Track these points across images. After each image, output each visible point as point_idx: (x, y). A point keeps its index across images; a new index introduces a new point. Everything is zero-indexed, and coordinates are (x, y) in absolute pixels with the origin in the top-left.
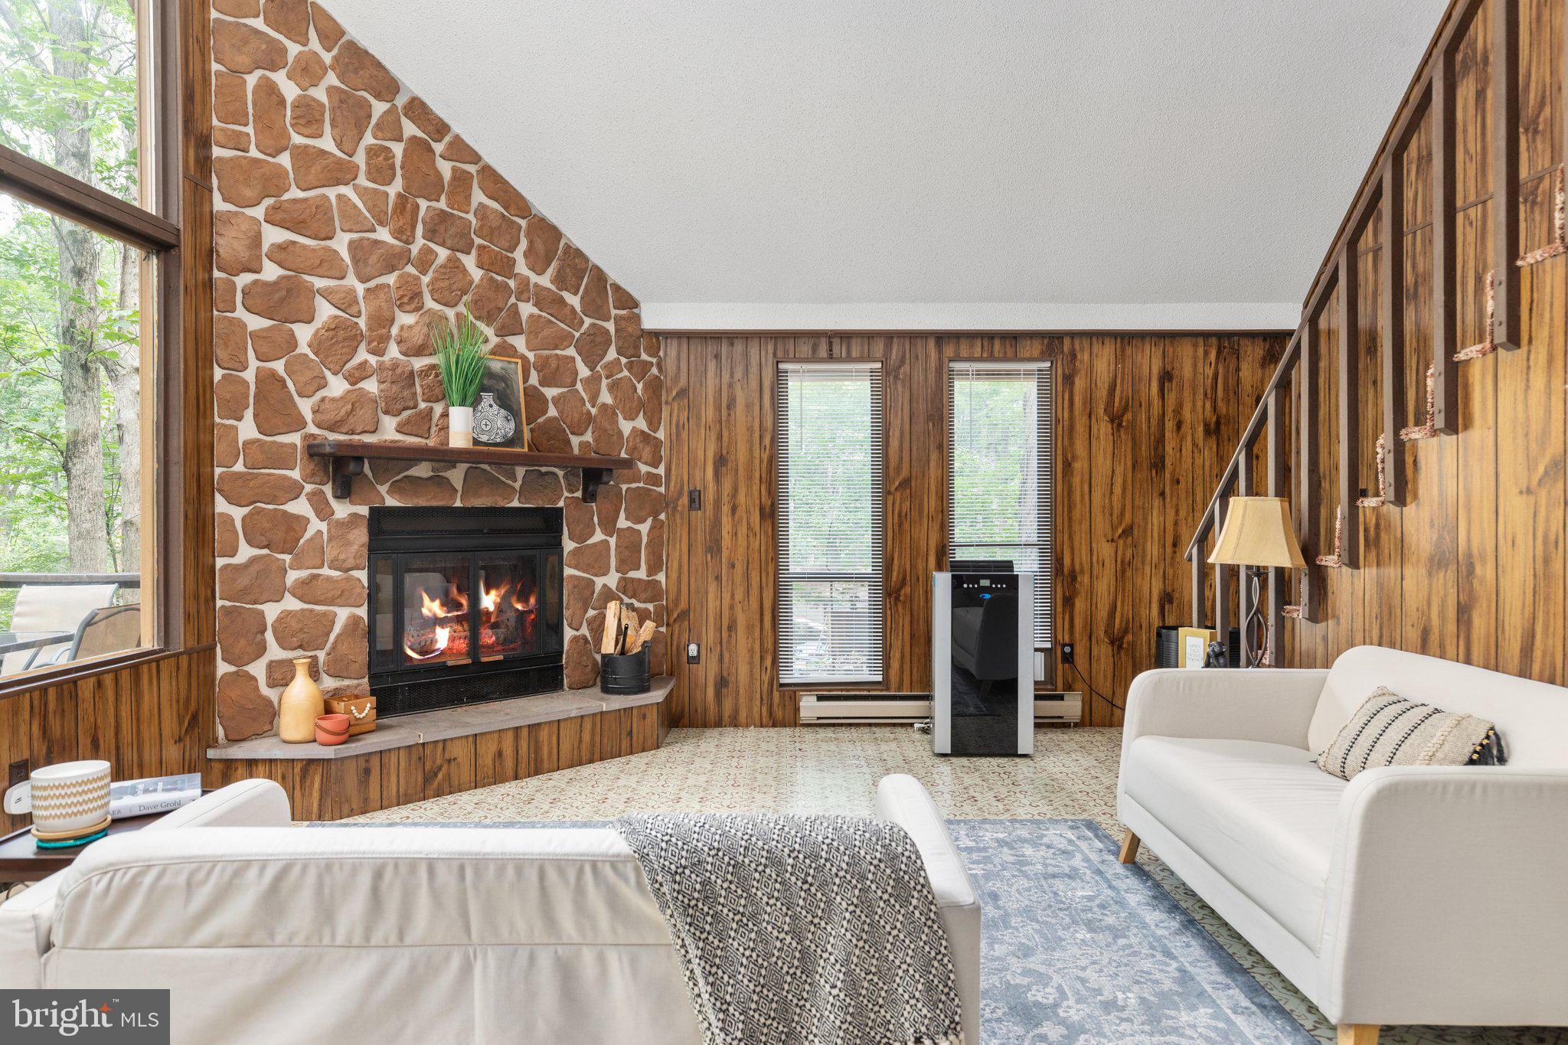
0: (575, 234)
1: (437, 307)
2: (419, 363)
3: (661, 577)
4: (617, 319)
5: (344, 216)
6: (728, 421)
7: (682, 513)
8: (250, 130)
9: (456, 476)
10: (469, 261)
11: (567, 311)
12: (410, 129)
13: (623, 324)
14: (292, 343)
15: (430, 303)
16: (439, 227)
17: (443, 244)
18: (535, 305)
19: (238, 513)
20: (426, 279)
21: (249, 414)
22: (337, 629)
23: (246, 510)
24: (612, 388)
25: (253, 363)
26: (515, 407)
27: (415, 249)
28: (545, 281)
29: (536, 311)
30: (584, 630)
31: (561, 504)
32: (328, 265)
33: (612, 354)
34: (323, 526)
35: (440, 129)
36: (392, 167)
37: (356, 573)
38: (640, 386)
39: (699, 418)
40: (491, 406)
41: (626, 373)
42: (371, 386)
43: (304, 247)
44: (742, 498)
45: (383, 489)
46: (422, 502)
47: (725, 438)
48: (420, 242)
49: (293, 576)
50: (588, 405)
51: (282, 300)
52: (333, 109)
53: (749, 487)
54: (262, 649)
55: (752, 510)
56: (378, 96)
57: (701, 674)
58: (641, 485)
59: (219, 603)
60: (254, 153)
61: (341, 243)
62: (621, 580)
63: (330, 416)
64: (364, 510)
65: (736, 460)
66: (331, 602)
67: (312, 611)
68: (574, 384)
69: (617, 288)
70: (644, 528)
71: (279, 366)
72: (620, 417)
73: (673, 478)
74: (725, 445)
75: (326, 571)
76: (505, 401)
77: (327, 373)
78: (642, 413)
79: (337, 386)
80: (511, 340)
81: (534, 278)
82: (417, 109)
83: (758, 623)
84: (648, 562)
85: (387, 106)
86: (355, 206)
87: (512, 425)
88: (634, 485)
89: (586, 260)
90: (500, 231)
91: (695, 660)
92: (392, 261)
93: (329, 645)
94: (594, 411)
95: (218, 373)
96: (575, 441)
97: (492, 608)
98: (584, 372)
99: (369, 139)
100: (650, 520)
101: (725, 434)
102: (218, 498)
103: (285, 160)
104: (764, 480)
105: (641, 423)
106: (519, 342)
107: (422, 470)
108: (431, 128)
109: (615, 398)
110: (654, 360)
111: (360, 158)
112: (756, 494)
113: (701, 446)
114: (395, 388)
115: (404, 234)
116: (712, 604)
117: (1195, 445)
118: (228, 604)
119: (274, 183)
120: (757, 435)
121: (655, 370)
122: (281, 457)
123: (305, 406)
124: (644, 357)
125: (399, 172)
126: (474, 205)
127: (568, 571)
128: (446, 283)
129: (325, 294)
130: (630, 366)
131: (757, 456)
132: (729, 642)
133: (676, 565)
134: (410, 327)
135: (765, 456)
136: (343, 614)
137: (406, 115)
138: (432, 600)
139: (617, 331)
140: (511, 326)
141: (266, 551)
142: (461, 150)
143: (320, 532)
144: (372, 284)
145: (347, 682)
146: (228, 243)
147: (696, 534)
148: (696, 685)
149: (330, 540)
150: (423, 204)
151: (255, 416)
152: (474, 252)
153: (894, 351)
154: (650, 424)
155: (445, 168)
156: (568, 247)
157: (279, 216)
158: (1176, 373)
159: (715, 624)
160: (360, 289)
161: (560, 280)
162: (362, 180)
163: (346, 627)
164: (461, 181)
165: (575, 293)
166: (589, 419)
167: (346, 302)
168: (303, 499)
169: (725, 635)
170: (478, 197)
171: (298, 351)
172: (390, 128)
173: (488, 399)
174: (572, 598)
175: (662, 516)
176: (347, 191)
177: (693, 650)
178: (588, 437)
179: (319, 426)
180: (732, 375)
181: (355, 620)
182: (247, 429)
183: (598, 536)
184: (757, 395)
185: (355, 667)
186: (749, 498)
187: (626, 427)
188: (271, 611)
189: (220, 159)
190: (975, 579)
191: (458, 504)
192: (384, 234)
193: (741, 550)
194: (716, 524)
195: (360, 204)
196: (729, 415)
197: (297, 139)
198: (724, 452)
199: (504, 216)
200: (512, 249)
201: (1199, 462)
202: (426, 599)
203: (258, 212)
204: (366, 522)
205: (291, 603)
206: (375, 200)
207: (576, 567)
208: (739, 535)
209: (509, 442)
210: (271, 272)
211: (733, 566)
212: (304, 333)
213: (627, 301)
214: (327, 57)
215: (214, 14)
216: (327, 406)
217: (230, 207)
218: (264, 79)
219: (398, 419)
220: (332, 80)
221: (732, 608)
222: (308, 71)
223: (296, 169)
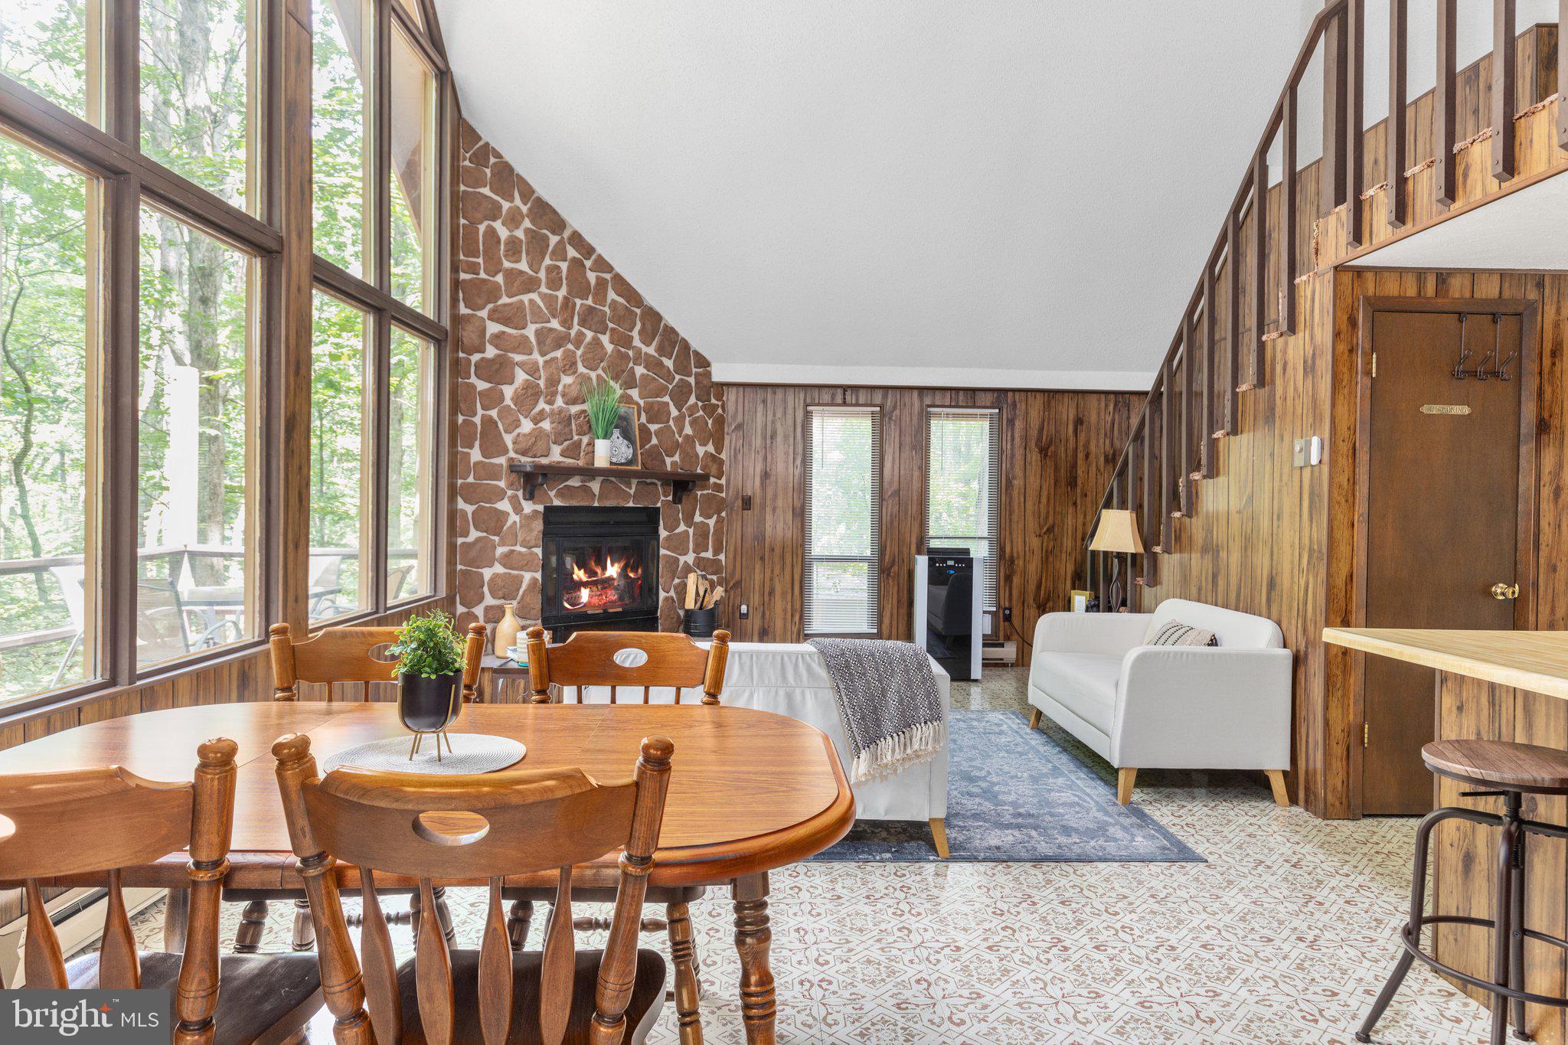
0: (670, 318)
1: (585, 371)
2: (574, 409)
3: (722, 557)
4: (697, 375)
5: (533, 313)
6: (771, 447)
7: (737, 512)
8: (480, 260)
9: (595, 486)
10: (605, 339)
11: (665, 371)
12: (572, 252)
13: (700, 378)
14: (501, 397)
15: (581, 369)
16: (590, 317)
17: (590, 329)
18: (645, 367)
19: (470, 509)
20: (579, 353)
21: (477, 445)
22: (524, 587)
23: (474, 507)
24: (692, 424)
25: (480, 412)
26: (633, 438)
27: (573, 332)
28: (651, 350)
29: (645, 371)
30: (672, 593)
31: (659, 505)
32: (523, 346)
33: (692, 400)
34: (517, 518)
35: (588, 250)
36: (561, 279)
37: (535, 550)
38: (710, 422)
39: (750, 444)
40: (618, 438)
41: (701, 413)
42: (546, 425)
43: (510, 335)
44: (780, 502)
45: (552, 494)
46: (574, 503)
47: (769, 460)
48: (576, 327)
49: (499, 551)
50: (677, 436)
51: (497, 370)
52: (528, 243)
53: (785, 494)
54: (482, 598)
55: (787, 510)
56: (554, 233)
57: (749, 627)
58: (710, 492)
59: (459, 567)
60: (483, 275)
61: (530, 331)
62: (696, 558)
63: (523, 446)
64: (540, 508)
65: (776, 475)
66: (522, 570)
67: (510, 574)
68: (668, 421)
69: (697, 353)
70: (711, 522)
71: (494, 413)
72: (697, 443)
73: (731, 486)
74: (769, 464)
75: (518, 548)
76: (627, 435)
77: (521, 417)
78: (711, 441)
79: (527, 426)
80: (629, 392)
81: (645, 349)
82: (577, 239)
83: (790, 591)
84: (713, 546)
85: (558, 238)
86: (539, 307)
87: (631, 450)
88: (705, 492)
89: (677, 334)
90: (624, 318)
91: (745, 616)
92: (560, 341)
93: (519, 598)
94: (680, 440)
95: (461, 419)
96: (668, 460)
97: (614, 576)
98: (674, 412)
99: (547, 261)
100: (715, 516)
101: (769, 456)
102: (460, 500)
103: (499, 278)
104: (797, 492)
105: (710, 448)
106: (634, 393)
107: (575, 482)
108: (584, 251)
109: (694, 430)
110: (720, 403)
111: (542, 275)
112: (790, 499)
113: (752, 465)
114: (560, 426)
115: (567, 323)
116: (758, 577)
117: (1098, 469)
118: (464, 568)
119: (493, 294)
120: (791, 459)
121: (720, 411)
122: (494, 473)
123: (508, 439)
124: (713, 401)
125: (564, 281)
126: (609, 301)
127: (663, 552)
128: (591, 355)
129: (521, 365)
130: (704, 408)
131: (792, 474)
132: (769, 604)
133: (732, 549)
134: (569, 385)
135: (797, 473)
136: (527, 577)
137: (569, 243)
138: (579, 569)
139: (696, 383)
140: (630, 383)
141: (484, 534)
142: (602, 265)
143: (515, 522)
144: (548, 357)
145: (529, 622)
146: (468, 335)
147: (747, 526)
148: (746, 633)
149: (521, 527)
150: (578, 302)
151: (481, 446)
152: (608, 332)
153: (889, 400)
154: (716, 448)
155: (592, 277)
156: (666, 326)
157: (496, 316)
158: (1085, 419)
159: (760, 591)
160: (541, 360)
161: (661, 350)
162: (543, 289)
163: (529, 586)
164: (601, 284)
165: (670, 358)
166: (677, 445)
167: (533, 370)
168: (506, 500)
169: (766, 598)
170: (612, 295)
171: (505, 403)
172: (560, 252)
173: (617, 433)
174: (664, 570)
175: (723, 514)
176: (534, 296)
177: (744, 609)
178: (677, 458)
179: (516, 452)
180: (774, 416)
181: (535, 580)
182: (476, 455)
183: (682, 527)
184: (792, 429)
185: (534, 612)
186: (785, 502)
187: (701, 450)
188: (487, 573)
189: (463, 280)
190: (944, 560)
191: (596, 504)
192: (555, 324)
193: (779, 539)
194: (762, 520)
195: (541, 304)
196: (772, 442)
197: (507, 264)
198: (768, 469)
199: (627, 307)
200: (631, 330)
201: (1101, 481)
202: (575, 569)
203: (483, 314)
204: (541, 518)
205: (499, 569)
206: (550, 300)
207: (668, 549)
208: (778, 526)
209: (630, 462)
210: (491, 352)
211: (773, 550)
212: (508, 391)
213: (703, 363)
214: (525, 209)
215: (462, 188)
216: (521, 439)
217: (468, 311)
218: (489, 226)
219: (561, 447)
220: (527, 223)
221: (771, 579)
222: (513, 220)
223: (506, 284)
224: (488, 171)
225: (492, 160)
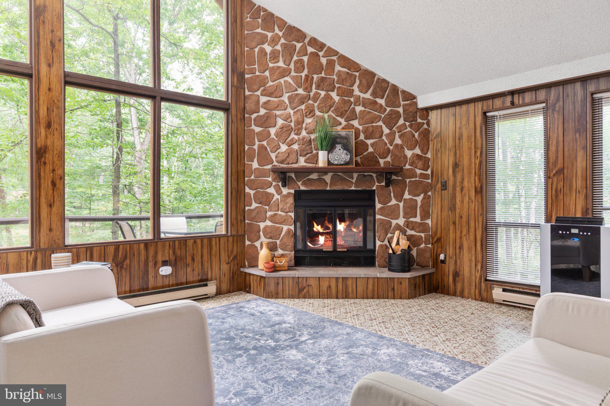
0: (381, 73)
1: (320, 114)
2: (313, 136)
3: (429, 222)
4: (404, 106)
5: (286, 88)
6: (459, 145)
7: (438, 192)
8: (256, 66)
9: (328, 178)
10: (334, 95)
11: (378, 106)
12: (310, 50)
13: (407, 107)
14: (269, 134)
15: (318, 113)
16: (322, 84)
17: (323, 90)
18: (363, 106)
19: (252, 192)
20: (316, 104)
21: (256, 160)
22: (283, 233)
23: (254, 191)
24: (400, 137)
25: (257, 143)
26: (351, 149)
27: (312, 94)
28: (368, 96)
29: (363, 109)
30: (386, 242)
31: (374, 188)
33: (401, 121)
34: (279, 197)
35: (321, 46)
36: (303, 66)
37: (290, 214)
38: (416, 135)
39: (445, 146)
40: (340, 150)
41: (409, 129)
42: (296, 147)
43: (273, 101)
44: (466, 184)
45: (299, 184)
46: (313, 188)
47: (458, 154)
48: (314, 90)
49: (269, 214)
50: (388, 145)
51: (266, 121)
52: (282, 51)
53: (469, 178)
54: (259, 238)
55: (471, 189)
56: (298, 42)
57: (447, 269)
58: (417, 179)
59: (246, 221)
60: (257, 73)
61: (285, 98)
62: (405, 221)
63: (281, 158)
64: (292, 191)
65: (463, 165)
66: (281, 223)
67: (274, 226)
68: (381, 136)
69: (404, 92)
70: (419, 199)
71: (265, 143)
72: (406, 149)
73: (434, 175)
74: (458, 158)
75: (280, 213)
76: (346, 147)
77: (280, 144)
78: (418, 146)
79: (284, 148)
80: (351, 122)
81: (362, 95)
82: (314, 42)
83: (473, 247)
84: (420, 214)
85: (301, 44)
86: (290, 83)
87: (349, 156)
88: (413, 179)
89: (388, 83)
90: (348, 79)
91: (443, 262)
92: (303, 100)
93: (280, 238)
94: (391, 148)
95: (247, 147)
96: (382, 161)
97: (342, 230)
98: (386, 131)
99: (295, 58)
100: (422, 195)
101: (458, 152)
102: (247, 188)
103: (267, 73)
104: (477, 174)
105: (417, 151)
106: (355, 123)
107: (314, 176)
108: (318, 47)
109: (403, 141)
110: (425, 122)
111: (292, 66)
112: (473, 181)
113: (447, 159)
114: (303, 146)
115: (308, 89)
116: (452, 236)
118: (249, 222)
119: (263, 82)
120: (473, 151)
121: (425, 126)
123: (273, 156)
124: (419, 120)
125: (306, 67)
126: (336, 71)
127: (378, 217)
128: (324, 104)
129: (280, 116)
130: (411, 126)
131: (474, 162)
132: (459, 255)
133: (435, 216)
134: (310, 123)
135: (477, 162)
136: (285, 228)
137: (308, 45)
138: (318, 225)
139: (404, 111)
140: (353, 116)
141: (260, 205)
142: (331, 52)
143: (278, 199)
145: (286, 252)
146: (249, 106)
147: (444, 201)
148: (444, 274)
149: (281, 201)
150: (315, 76)
151: (258, 160)
152: (336, 90)
153: (552, 95)
154: (422, 151)
155: (324, 61)
156: (379, 79)
157: (265, 92)
159: (453, 245)
160: (292, 112)
161: (374, 94)
162: (293, 73)
163: (286, 232)
164: (331, 64)
165: (382, 98)
166: (389, 151)
168: (272, 188)
169: (458, 251)
170: (338, 68)
171: (271, 137)
172: (303, 51)
173: (339, 147)
174: (379, 228)
175: (430, 193)
176: (288, 79)
177: (442, 257)
178: (389, 159)
179: (277, 162)
180: (461, 123)
181: (289, 231)
182: (255, 165)
183: (394, 202)
185: (290, 247)
186: (470, 183)
187: (409, 153)
188: (262, 225)
189: (247, 78)
190: (569, 229)
191: (328, 188)
192: (301, 91)
193: (465, 209)
194: (454, 197)
195: (291, 82)
196: (460, 142)
197: (271, 65)
198: (457, 161)
199: (348, 73)
200: (352, 85)
202: (315, 225)
203: (258, 93)
204: (293, 195)
205: (268, 223)
206: (297, 79)
207: (381, 215)
208: (465, 201)
209: (347, 163)
210: (262, 112)
211: (461, 217)
212: (273, 131)
213: (410, 97)
214: (281, 34)
215: (246, 32)
216: (280, 155)
217: (251, 93)
218: (261, 48)
219: (305, 158)
220: (283, 41)
221: (461, 238)
222: (274, 41)
223: (270, 75)
224: (260, 20)
225: (262, 13)
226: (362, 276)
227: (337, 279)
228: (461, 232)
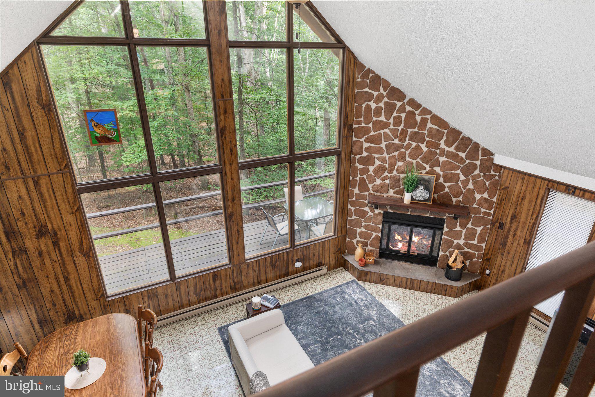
0: (466, 132)
1: (410, 160)
2: (402, 176)
3: (483, 245)
4: (482, 160)
5: (385, 137)
6: (521, 204)
7: (496, 228)
8: (362, 119)
10: (423, 146)
11: (459, 159)
12: (408, 108)
13: (484, 162)
14: (368, 171)
15: (408, 159)
16: (414, 137)
17: (415, 142)
18: (446, 157)
19: (353, 209)
20: (407, 152)
21: (357, 188)
22: (373, 237)
23: (355, 208)
24: (473, 184)
25: (359, 176)
26: (430, 190)
27: (405, 144)
28: (452, 149)
29: (446, 159)
30: (447, 253)
31: (445, 217)
32: (380, 151)
33: (477, 172)
34: (372, 214)
35: (418, 106)
36: (401, 122)
37: (379, 226)
38: (487, 183)
39: (510, 199)
40: (422, 189)
41: (482, 178)
42: (388, 182)
43: (373, 147)
44: (519, 232)
45: (388, 207)
46: (398, 212)
47: (518, 210)
48: (407, 141)
49: (364, 224)
50: (462, 188)
51: (366, 161)
52: (385, 108)
53: (522, 230)
54: (356, 238)
55: (521, 238)
56: (399, 101)
57: (489, 280)
58: (481, 215)
59: (348, 226)
60: (363, 125)
61: (383, 145)
62: (465, 243)
63: (376, 189)
64: (382, 212)
65: (520, 219)
66: (372, 231)
67: (367, 232)
68: (457, 181)
69: (484, 149)
70: (479, 229)
71: (365, 177)
72: (476, 192)
73: (496, 215)
74: (517, 212)
75: (371, 224)
76: (427, 188)
77: (376, 178)
78: (487, 192)
79: (378, 182)
80: (434, 168)
81: (447, 149)
82: (412, 102)
84: (478, 239)
85: (401, 103)
86: (388, 134)
87: (428, 195)
88: (477, 215)
89: (471, 140)
90: (437, 135)
91: (487, 275)
92: (397, 148)
93: (370, 240)
94: (464, 191)
95: (351, 178)
96: (454, 200)
97: (416, 241)
98: (462, 178)
99: (395, 114)
100: (482, 227)
101: (518, 208)
102: (349, 205)
103: (371, 125)
104: (529, 230)
105: (486, 195)
106: (438, 169)
108: (415, 107)
109: (474, 187)
110: (497, 174)
111: (391, 121)
112: (524, 234)
113: (508, 209)
114: (394, 183)
115: (402, 140)
116: (498, 261)
118: (350, 227)
119: (367, 131)
120: (531, 213)
121: (497, 178)
122: (364, 198)
123: (370, 186)
124: (492, 173)
125: (403, 122)
126: (428, 127)
127: (444, 237)
128: (414, 153)
129: (378, 158)
130: (484, 176)
131: (529, 221)
132: (501, 276)
133: (489, 243)
134: (401, 166)
135: (532, 222)
136: (374, 234)
137: (407, 105)
138: (398, 235)
139: (480, 164)
140: (435, 164)
141: (358, 218)
142: (425, 112)
143: (371, 215)
144: (390, 155)
145: (374, 249)
146: (355, 149)
147: (499, 237)
148: (487, 282)
149: (373, 217)
150: (410, 130)
152: (425, 143)
154: (489, 196)
155: (418, 118)
156: (464, 137)
157: (367, 141)
159: (498, 268)
160: (387, 156)
161: (458, 149)
162: (391, 127)
163: (375, 237)
164: (424, 122)
165: (464, 152)
166: (462, 192)
167: (383, 160)
168: (367, 207)
169: (500, 273)
170: (429, 125)
171: (370, 173)
172: (402, 109)
173: (421, 187)
174: (444, 244)
175: (488, 226)
176: (387, 130)
177: (488, 272)
178: (460, 198)
179: (373, 191)
180: (527, 188)
181: (377, 236)
182: (356, 191)
183: (458, 228)
184: (535, 198)
185: (376, 246)
186: (522, 234)
187: (478, 196)
188: (358, 230)
189: (355, 128)
191: (409, 213)
192: (396, 141)
193: (513, 250)
194: (507, 237)
195: (390, 133)
196: (522, 202)
197: (374, 119)
198: (516, 214)
199: (438, 130)
200: (440, 140)
202: (396, 235)
203: (363, 140)
204: (382, 215)
205: (363, 229)
206: (393, 131)
207: (447, 236)
208: (514, 244)
209: (426, 200)
210: (365, 154)
211: (509, 253)
212: (371, 169)
213: (488, 153)
214: (385, 93)
215: (356, 91)
216: (375, 186)
217: (357, 139)
218: (367, 104)
219: (394, 190)
220: (386, 99)
221: (505, 266)
222: (379, 99)
223: (373, 127)
224: (368, 81)
225: (371, 75)
226: (425, 280)
227: (407, 279)
228: (506, 263)
